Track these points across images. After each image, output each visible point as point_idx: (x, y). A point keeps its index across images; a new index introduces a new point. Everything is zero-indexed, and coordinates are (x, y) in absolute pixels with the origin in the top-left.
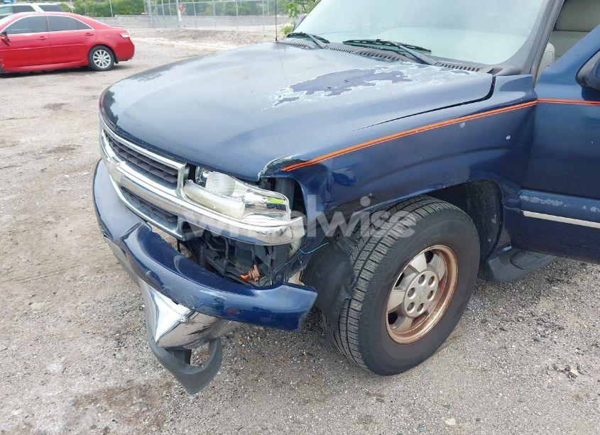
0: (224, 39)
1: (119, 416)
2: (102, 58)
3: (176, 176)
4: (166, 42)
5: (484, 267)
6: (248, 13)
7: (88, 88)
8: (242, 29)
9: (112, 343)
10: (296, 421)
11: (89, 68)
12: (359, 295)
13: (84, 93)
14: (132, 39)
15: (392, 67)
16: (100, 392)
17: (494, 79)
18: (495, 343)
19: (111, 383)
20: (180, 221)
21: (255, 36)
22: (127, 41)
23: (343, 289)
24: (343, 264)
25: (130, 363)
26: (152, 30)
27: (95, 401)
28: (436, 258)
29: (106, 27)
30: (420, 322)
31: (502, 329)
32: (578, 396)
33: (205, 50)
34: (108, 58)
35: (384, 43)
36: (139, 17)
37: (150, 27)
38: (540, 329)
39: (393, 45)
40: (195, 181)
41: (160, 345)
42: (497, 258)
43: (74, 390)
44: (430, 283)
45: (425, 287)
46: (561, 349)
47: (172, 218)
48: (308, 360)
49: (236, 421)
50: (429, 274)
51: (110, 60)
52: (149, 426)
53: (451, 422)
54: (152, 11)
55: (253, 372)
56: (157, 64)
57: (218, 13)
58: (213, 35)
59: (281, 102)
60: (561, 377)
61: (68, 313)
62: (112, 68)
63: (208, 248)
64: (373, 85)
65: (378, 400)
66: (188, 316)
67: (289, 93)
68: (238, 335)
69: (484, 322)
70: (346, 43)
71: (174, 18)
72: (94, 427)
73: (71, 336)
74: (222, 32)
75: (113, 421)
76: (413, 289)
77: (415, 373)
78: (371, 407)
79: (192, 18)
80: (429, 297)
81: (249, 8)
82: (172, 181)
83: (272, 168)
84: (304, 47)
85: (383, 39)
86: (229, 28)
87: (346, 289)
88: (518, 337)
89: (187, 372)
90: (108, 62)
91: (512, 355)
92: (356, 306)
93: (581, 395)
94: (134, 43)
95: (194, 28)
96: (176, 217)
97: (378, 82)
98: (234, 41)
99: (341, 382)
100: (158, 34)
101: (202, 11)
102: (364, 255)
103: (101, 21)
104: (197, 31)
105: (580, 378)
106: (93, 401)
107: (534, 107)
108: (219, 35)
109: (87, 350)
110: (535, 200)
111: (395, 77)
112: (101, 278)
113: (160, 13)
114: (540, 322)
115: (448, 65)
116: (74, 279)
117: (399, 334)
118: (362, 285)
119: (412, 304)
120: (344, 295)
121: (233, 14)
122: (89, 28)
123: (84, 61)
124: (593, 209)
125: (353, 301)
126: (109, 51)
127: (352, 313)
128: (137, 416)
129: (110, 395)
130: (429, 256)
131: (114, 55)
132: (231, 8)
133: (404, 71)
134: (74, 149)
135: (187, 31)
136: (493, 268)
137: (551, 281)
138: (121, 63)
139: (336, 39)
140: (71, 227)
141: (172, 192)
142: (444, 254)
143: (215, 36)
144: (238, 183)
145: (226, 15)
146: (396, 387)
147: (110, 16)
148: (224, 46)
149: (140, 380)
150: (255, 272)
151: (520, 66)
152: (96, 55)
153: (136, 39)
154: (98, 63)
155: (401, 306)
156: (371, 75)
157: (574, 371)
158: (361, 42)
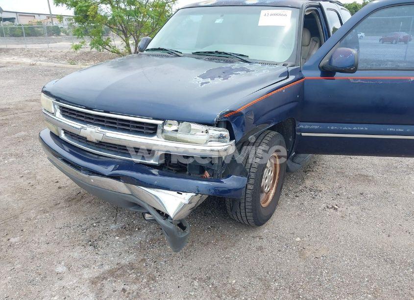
0: (17, 54)
1: (126, 281)
8: (30, 46)
16: (104, 273)
18: (296, 203)
19: (107, 268)
21: (43, 52)
27: (105, 278)
31: (297, 196)
35: (220, 53)
38: (312, 193)
45: (270, 175)
46: (325, 200)
50: (271, 169)
52: (148, 281)
53: (298, 239)
59: (202, 84)
60: (332, 210)
61: (43, 239)
69: (287, 195)
70: (193, 54)
72: (115, 291)
74: (13, 49)
75: (125, 285)
76: (266, 177)
80: (271, 181)
81: (29, 32)
82: (151, 132)
86: (18, 46)
88: (305, 198)
89: (180, 236)
91: (307, 206)
93: (343, 215)
97: (240, 73)
98: (26, 56)
105: (340, 209)
106: (103, 279)
107: (304, 82)
108: (11, 51)
110: (307, 127)
111: (244, 70)
114: (311, 190)
119: (266, 185)
121: (17, 36)
124: (332, 128)
128: (137, 279)
129: (112, 273)
132: (14, 31)
137: (305, 172)
141: (154, 138)
142: (275, 157)
143: (7, 52)
145: (11, 36)
146: (265, 230)
149: (124, 262)
151: (294, 62)
155: (263, 187)
157: (336, 207)
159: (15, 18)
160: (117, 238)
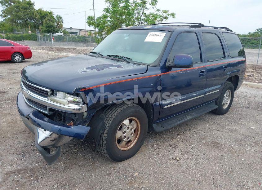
0: (71, 52)
1: (23, 177)
2: (18, 58)
3: (47, 94)
4: (46, 52)
5: (150, 126)
6: (82, 42)
7: (11, 69)
8: (79, 48)
9: (20, 156)
10: (85, 176)
11: (12, 61)
12: (106, 132)
13: (9, 71)
14: (31, 50)
15: (119, 63)
16: (16, 170)
17: (148, 68)
18: (155, 152)
19: (20, 168)
20: (48, 108)
22: (29, 51)
23: (101, 130)
24: (102, 122)
25: (27, 162)
26: (40, 47)
27: (14, 173)
28: (133, 122)
29: (20, 45)
30: (129, 144)
31: (158, 148)
32: (178, 166)
33: (63, 56)
34: (20, 58)
35: (119, 56)
36: (34, 41)
37: (39, 46)
38: (171, 148)
39: (121, 57)
40: (53, 95)
41: (40, 144)
42: (155, 124)
43: (6, 170)
44: (131, 130)
45: (129, 131)
46: (176, 153)
47: (45, 107)
48: (92, 159)
49: (64, 177)
50: (130, 127)
51: (21, 59)
52: (33, 179)
53: (136, 174)
54: (41, 39)
55: (72, 163)
56: (41, 60)
57: (69, 41)
58: (66, 50)
59: (82, 72)
60: (174, 161)
61: (3, 147)
62: (22, 62)
63: (57, 117)
64: (111, 68)
65: (114, 169)
66: (51, 135)
67: (85, 69)
68: (67, 153)
69: (153, 146)
70: (107, 56)
71: (50, 42)
72: (13, 180)
73: (5, 154)
74: (70, 49)
75: (21, 178)
76: (125, 131)
77: (127, 161)
78: (111, 171)
79: (58, 43)
80: (131, 135)
82: (46, 95)
83: (77, 90)
84: (95, 57)
85: (118, 55)
86: (74, 47)
87: (102, 130)
88: (163, 151)
89: (48, 155)
90: (20, 59)
91: (160, 156)
92: (105, 135)
94: (32, 52)
95: (58, 47)
96: (46, 107)
97: (112, 68)
98: (75, 53)
99: (102, 165)
100: (43, 49)
101: (62, 40)
102: (108, 119)
103: (17, 43)
104: (60, 48)
105: (180, 161)
106: (13, 173)
109: (11, 158)
111: (118, 66)
112: (16, 136)
113: (44, 40)
115: (135, 63)
116: (6, 137)
117: (122, 147)
118: (107, 128)
119: (125, 137)
120: (101, 132)
121: (76, 42)
122: (13, 45)
123: (9, 59)
125: (104, 134)
126: (21, 55)
127: (104, 138)
128: (29, 177)
129: (20, 171)
130: (131, 121)
131: (23, 56)
133: (122, 65)
134: (5, 92)
135: (55, 48)
136: (154, 127)
137: (178, 135)
138: (25, 60)
139: (105, 54)
140: (4, 120)
141: (46, 99)
142: (135, 120)
144: (67, 95)
146: (121, 165)
147: (21, 40)
148: (71, 55)
149: (30, 167)
150: (72, 123)
151: (156, 64)
152: (15, 56)
153: (33, 50)
154: (15, 59)
155: (121, 137)
156: (111, 66)
157: (178, 159)
158: (112, 56)
159: (77, 32)
160: (38, 153)
